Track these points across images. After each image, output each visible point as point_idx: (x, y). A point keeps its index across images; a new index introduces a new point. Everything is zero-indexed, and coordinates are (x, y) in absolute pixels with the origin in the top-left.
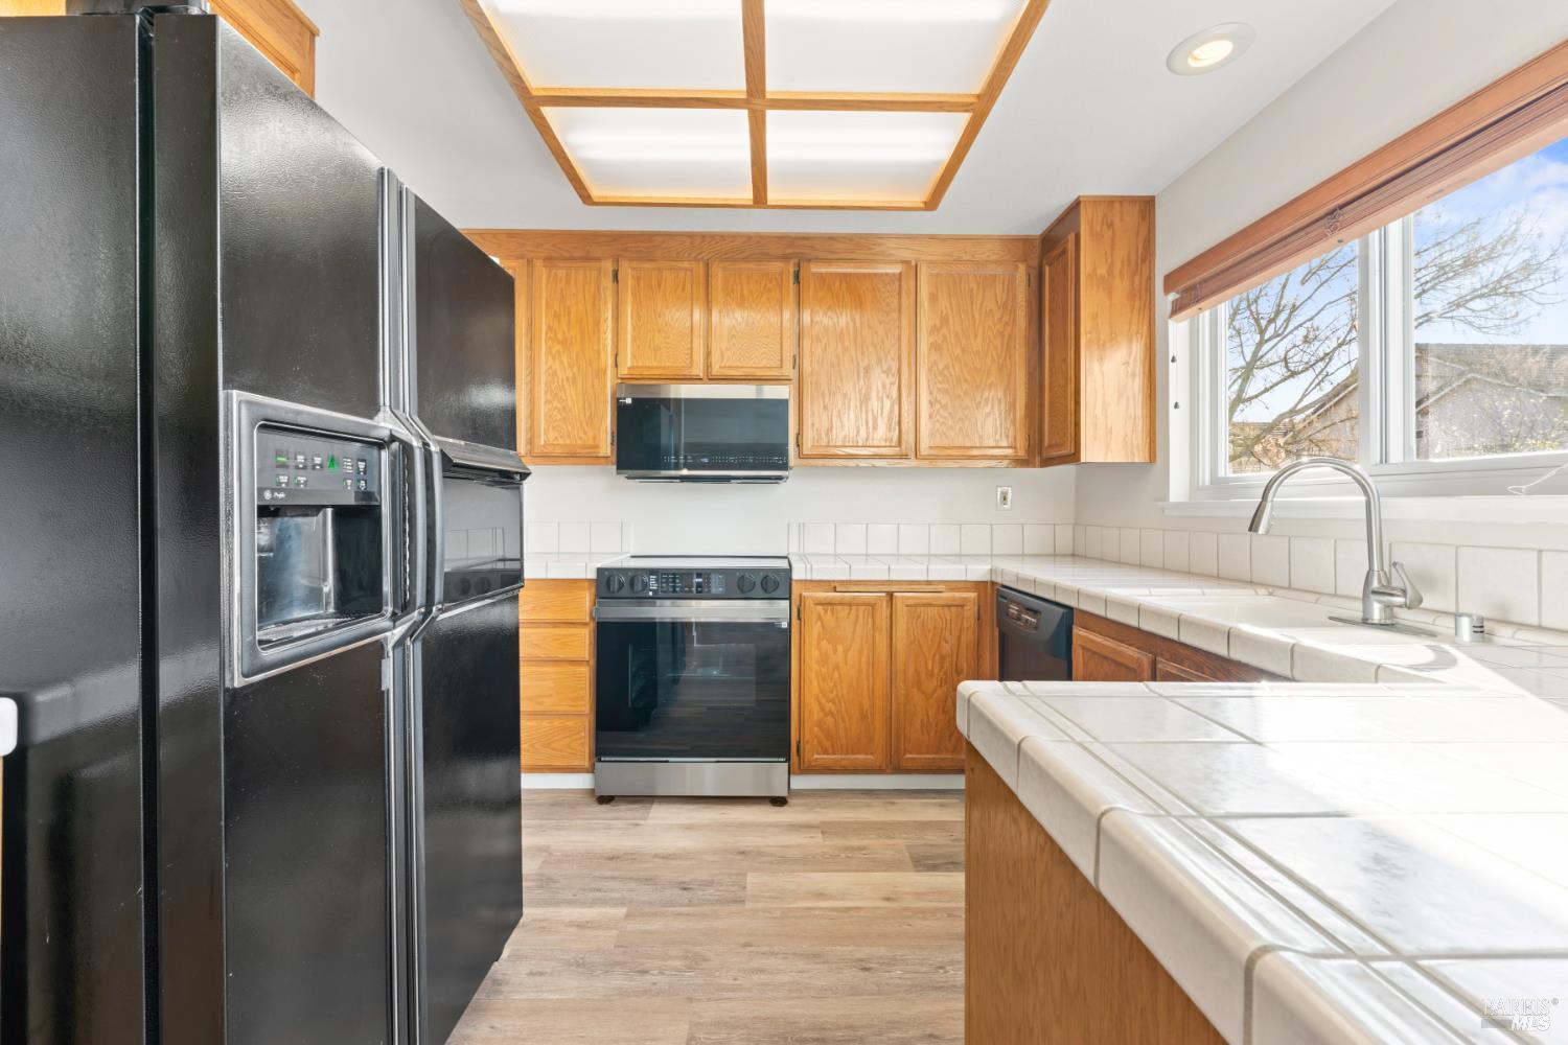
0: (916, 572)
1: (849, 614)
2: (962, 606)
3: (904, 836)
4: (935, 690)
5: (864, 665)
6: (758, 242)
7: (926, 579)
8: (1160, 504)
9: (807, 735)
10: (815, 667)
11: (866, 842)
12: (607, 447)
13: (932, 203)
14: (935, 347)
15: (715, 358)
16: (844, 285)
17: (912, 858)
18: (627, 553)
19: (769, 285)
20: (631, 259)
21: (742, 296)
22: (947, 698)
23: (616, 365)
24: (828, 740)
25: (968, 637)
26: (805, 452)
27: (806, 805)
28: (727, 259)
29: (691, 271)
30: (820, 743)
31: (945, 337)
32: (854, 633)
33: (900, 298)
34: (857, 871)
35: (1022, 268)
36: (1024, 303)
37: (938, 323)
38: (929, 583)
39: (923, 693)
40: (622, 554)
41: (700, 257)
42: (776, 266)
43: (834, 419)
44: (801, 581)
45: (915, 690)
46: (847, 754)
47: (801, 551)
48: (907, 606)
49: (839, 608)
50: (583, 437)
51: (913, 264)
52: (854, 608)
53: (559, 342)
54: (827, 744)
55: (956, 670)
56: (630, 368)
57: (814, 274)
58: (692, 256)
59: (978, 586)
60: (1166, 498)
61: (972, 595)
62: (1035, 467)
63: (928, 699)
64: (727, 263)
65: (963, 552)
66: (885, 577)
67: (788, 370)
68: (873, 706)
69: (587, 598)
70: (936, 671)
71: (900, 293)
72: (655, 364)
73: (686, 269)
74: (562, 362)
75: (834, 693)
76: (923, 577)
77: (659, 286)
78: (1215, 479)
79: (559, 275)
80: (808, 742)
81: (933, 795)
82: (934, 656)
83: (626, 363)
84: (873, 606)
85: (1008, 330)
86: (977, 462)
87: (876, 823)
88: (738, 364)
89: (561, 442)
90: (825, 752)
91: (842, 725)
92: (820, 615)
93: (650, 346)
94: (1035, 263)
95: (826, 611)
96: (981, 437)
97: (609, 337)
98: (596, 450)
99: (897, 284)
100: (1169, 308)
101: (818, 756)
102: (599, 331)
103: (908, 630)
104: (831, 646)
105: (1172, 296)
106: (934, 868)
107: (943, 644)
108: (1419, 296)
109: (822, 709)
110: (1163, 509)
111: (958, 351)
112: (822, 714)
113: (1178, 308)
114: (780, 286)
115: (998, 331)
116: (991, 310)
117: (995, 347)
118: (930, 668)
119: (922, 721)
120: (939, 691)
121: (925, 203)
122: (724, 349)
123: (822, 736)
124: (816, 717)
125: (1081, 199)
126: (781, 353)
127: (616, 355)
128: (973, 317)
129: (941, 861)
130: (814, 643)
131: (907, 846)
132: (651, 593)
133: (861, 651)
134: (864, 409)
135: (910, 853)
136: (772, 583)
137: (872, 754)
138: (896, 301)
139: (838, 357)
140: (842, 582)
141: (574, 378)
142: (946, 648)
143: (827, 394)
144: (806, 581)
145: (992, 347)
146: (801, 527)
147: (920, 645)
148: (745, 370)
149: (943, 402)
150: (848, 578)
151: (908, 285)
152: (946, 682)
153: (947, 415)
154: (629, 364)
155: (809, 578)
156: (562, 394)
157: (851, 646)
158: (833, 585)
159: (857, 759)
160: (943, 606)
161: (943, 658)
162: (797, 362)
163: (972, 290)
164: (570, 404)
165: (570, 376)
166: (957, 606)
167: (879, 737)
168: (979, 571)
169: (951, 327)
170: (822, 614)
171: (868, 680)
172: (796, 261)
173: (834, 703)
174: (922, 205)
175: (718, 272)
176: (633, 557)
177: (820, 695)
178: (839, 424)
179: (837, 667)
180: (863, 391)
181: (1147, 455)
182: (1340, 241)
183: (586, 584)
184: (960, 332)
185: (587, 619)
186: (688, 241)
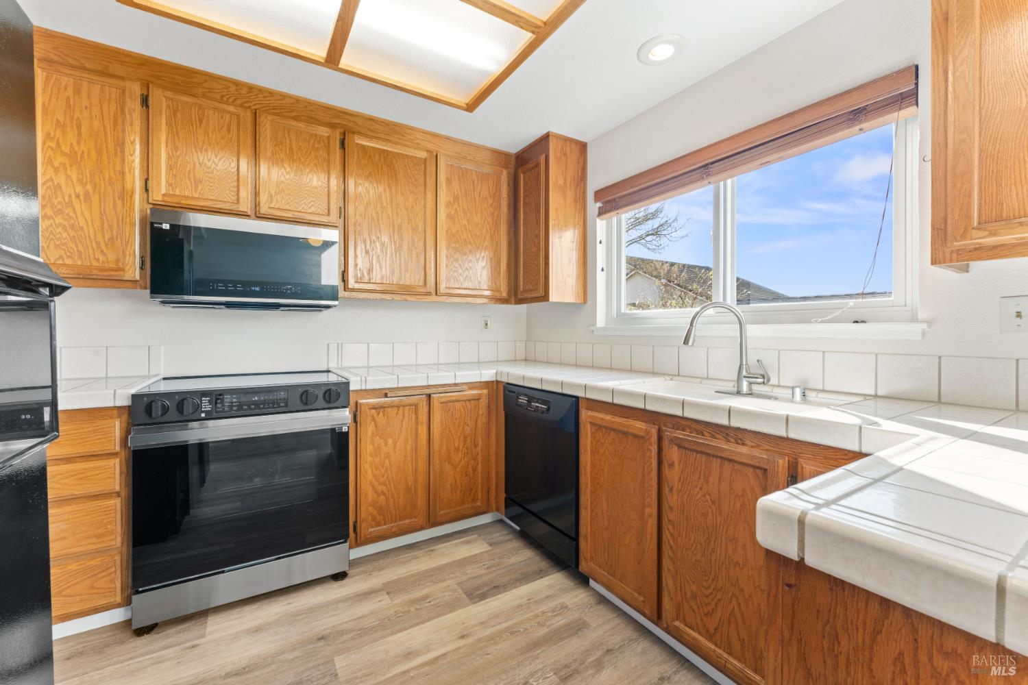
0: (446, 378)
1: (397, 413)
2: (478, 399)
3: (452, 576)
4: (461, 460)
5: (409, 452)
6: (306, 107)
7: (454, 382)
8: (592, 328)
9: (363, 514)
10: (369, 459)
11: (425, 591)
12: (134, 271)
13: (471, 107)
14: (450, 217)
15: (263, 198)
16: (382, 159)
17: (465, 593)
18: (156, 375)
19: (316, 145)
20: (164, 88)
21: (291, 149)
22: (468, 465)
23: (147, 190)
24: (380, 515)
25: (482, 420)
26: (350, 287)
27: (365, 572)
28: (275, 114)
29: (238, 116)
30: (374, 519)
31: (456, 211)
32: (401, 428)
33: (425, 178)
34: (430, 619)
35: (505, 172)
36: (506, 196)
37: (452, 200)
38: (456, 385)
39: (452, 465)
40: (149, 377)
41: (247, 105)
42: (324, 131)
43: (374, 261)
44: (357, 391)
45: (447, 463)
46: (396, 521)
47: (340, 365)
48: (441, 403)
49: (390, 409)
50: (101, 258)
51: (435, 154)
52: (401, 408)
53: (64, 154)
54: (380, 518)
55: (474, 444)
56: (163, 195)
57: (357, 144)
58: (239, 102)
59: (487, 384)
60: (594, 324)
61: (485, 391)
62: (511, 304)
63: (455, 468)
64: (276, 117)
65: (461, 361)
66: (424, 383)
67: (334, 218)
68: (416, 481)
69: (117, 427)
70: (461, 448)
71: (425, 173)
72: (196, 195)
73: (231, 113)
74: (68, 177)
75: (386, 475)
76: (451, 381)
77: (201, 123)
78: (619, 314)
79: (63, 83)
80: (364, 521)
81: (458, 536)
82: (460, 436)
83: (159, 189)
84: (416, 406)
85: (496, 213)
86: (477, 299)
87: (426, 571)
88: (287, 207)
89: (69, 262)
90: (378, 524)
91: (391, 500)
92: (373, 416)
93: (189, 178)
94: (512, 171)
95: (378, 414)
96: (479, 282)
97: (137, 159)
98: (122, 273)
99: (423, 166)
100: (597, 211)
101: (372, 530)
102: (123, 152)
103: (442, 420)
104: (382, 441)
105: (599, 205)
106: (484, 596)
107: (466, 427)
108: (627, 231)
109: (375, 491)
110: (593, 331)
111: (465, 222)
112: (375, 495)
113: (601, 212)
114: (328, 147)
115: (490, 212)
116: (486, 198)
117: (489, 222)
118: (457, 446)
119: (451, 485)
120: (463, 462)
121: (467, 104)
122: (273, 192)
123: (375, 513)
124: (370, 499)
125: (550, 133)
126: (329, 204)
127: (146, 180)
128: (475, 200)
129: (486, 589)
130: (369, 440)
131: (459, 584)
132: (203, 415)
133: (407, 440)
134: (398, 255)
135: (462, 589)
136: (334, 395)
137: (415, 517)
138: (422, 179)
139: (377, 213)
140: (391, 389)
141: (87, 194)
142: (468, 430)
143: (368, 242)
144: (361, 390)
145: (486, 222)
146: (340, 346)
147: (450, 431)
148: (294, 213)
149: (455, 257)
150: (396, 386)
151: (431, 168)
152: (468, 454)
153: (458, 266)
154: (163, 191)
155: (363, 388)
156: (69, 211)
157: (399, 438)
158: (384, 392)
159: (404, 524)
160: (465, 401)
161: (465, 437)
162: (343, 212)
163: (474, 182)
164: (82, 222)
165: (82, 193)
166: (474, 400)
167: (421, 503)
168: (488, 374)
169: (461, 204)
170: (375, 415)
171: (412, 462)
172: (342, 130)
173: (384, 484)
174: (464, 105)
175: (266, 123)
176: (164, 379)
177: (373, 480)
178: (378, 266)
179: (388, 456)
180: (397, 243)
181: (583, 299)
182: (709, 183)
183: (115, 412)
184: (466, 208)
185: (118, 449)
186: (233, 88)
